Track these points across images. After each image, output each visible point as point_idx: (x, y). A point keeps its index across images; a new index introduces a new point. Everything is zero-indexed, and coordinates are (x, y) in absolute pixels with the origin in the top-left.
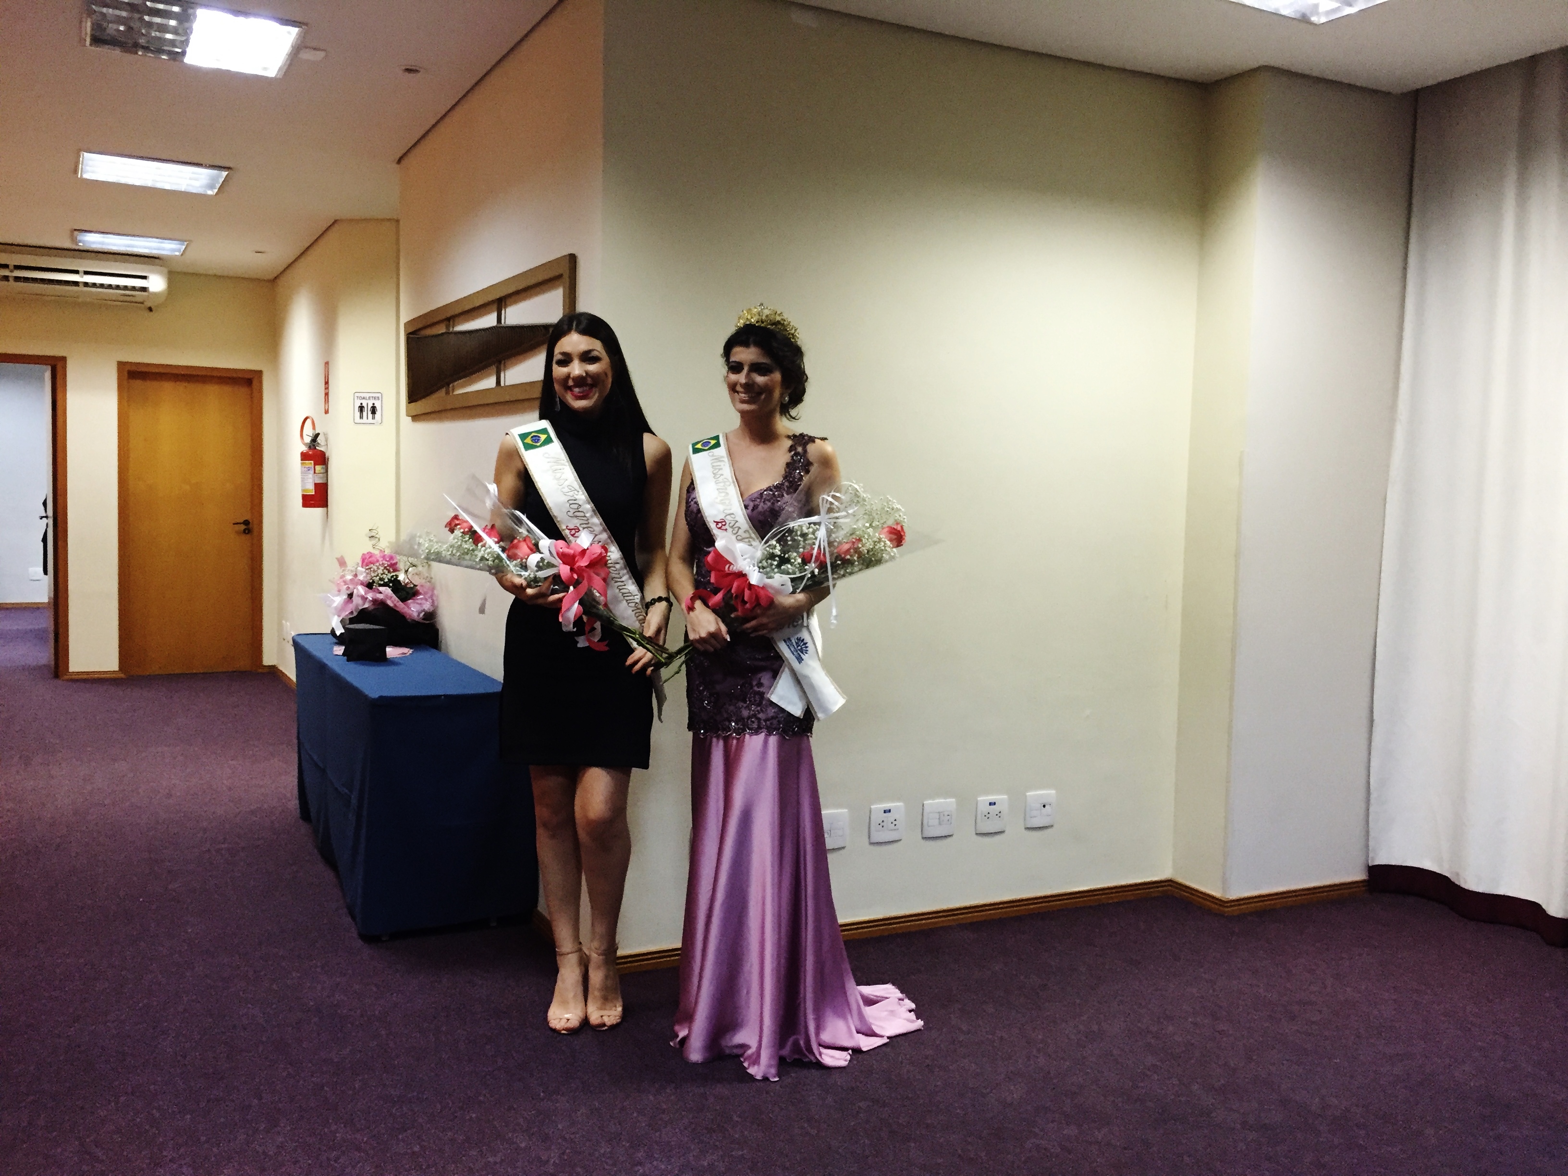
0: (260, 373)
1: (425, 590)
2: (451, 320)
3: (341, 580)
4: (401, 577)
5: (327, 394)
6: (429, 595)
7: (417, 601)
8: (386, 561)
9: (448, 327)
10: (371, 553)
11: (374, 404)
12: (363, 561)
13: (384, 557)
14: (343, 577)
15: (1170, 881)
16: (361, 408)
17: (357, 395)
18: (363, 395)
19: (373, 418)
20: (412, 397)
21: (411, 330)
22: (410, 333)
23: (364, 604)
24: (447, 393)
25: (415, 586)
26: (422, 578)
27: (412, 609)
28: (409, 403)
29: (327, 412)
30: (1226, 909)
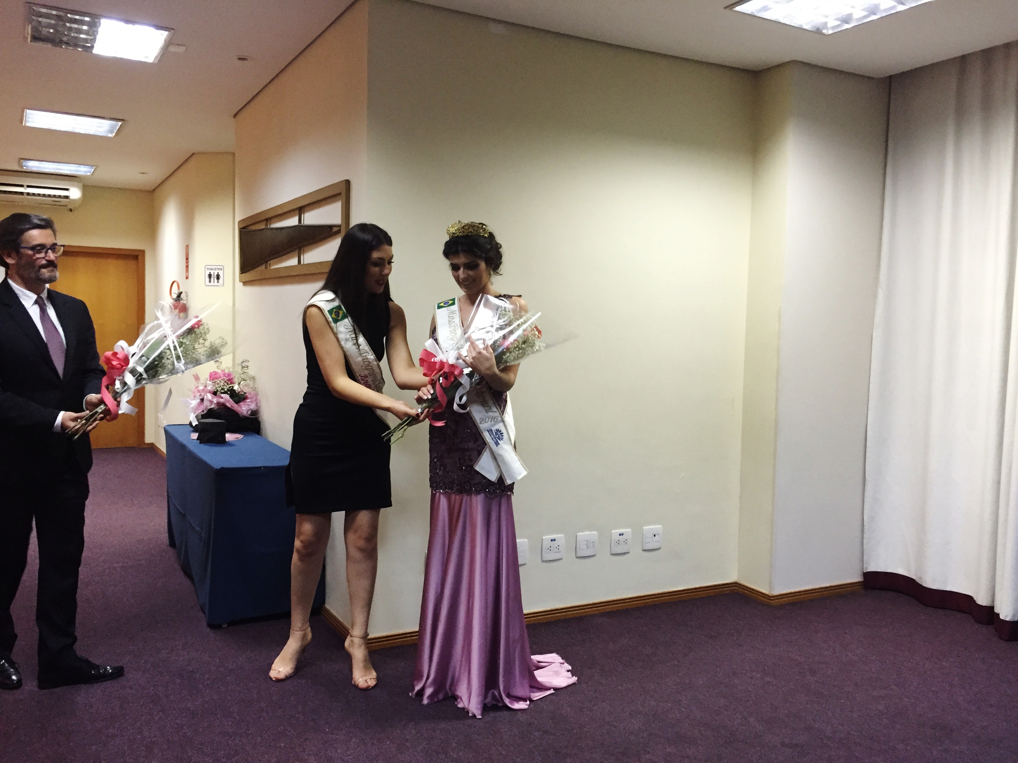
0: (143, 252)
1: (252, 396)
2: (268, 220)
3: (196, 390)
4: (236, 387)
5: (187, 267)
6: (254, 399)
7: (246, 403)
8: (226, 377)
9: (266, 225)
10: (215, 371)
11: (218, 273)
12: (211, 377)
13: (224, 375)
14: (197, 387)
15: (736, 583)
16: (210, 276)
17: (207, 267)
18: (211, 267)
19: (218, 282)
20: (243, 270)
21: (242, 226)
22: (240, 229)
23: (211, 405)
24: (266, 268)
25: (245, 393)
26: (250, 388)
27: (243, 408)
28: (241, 273)
29: (187, 278)
30: (772, 601)
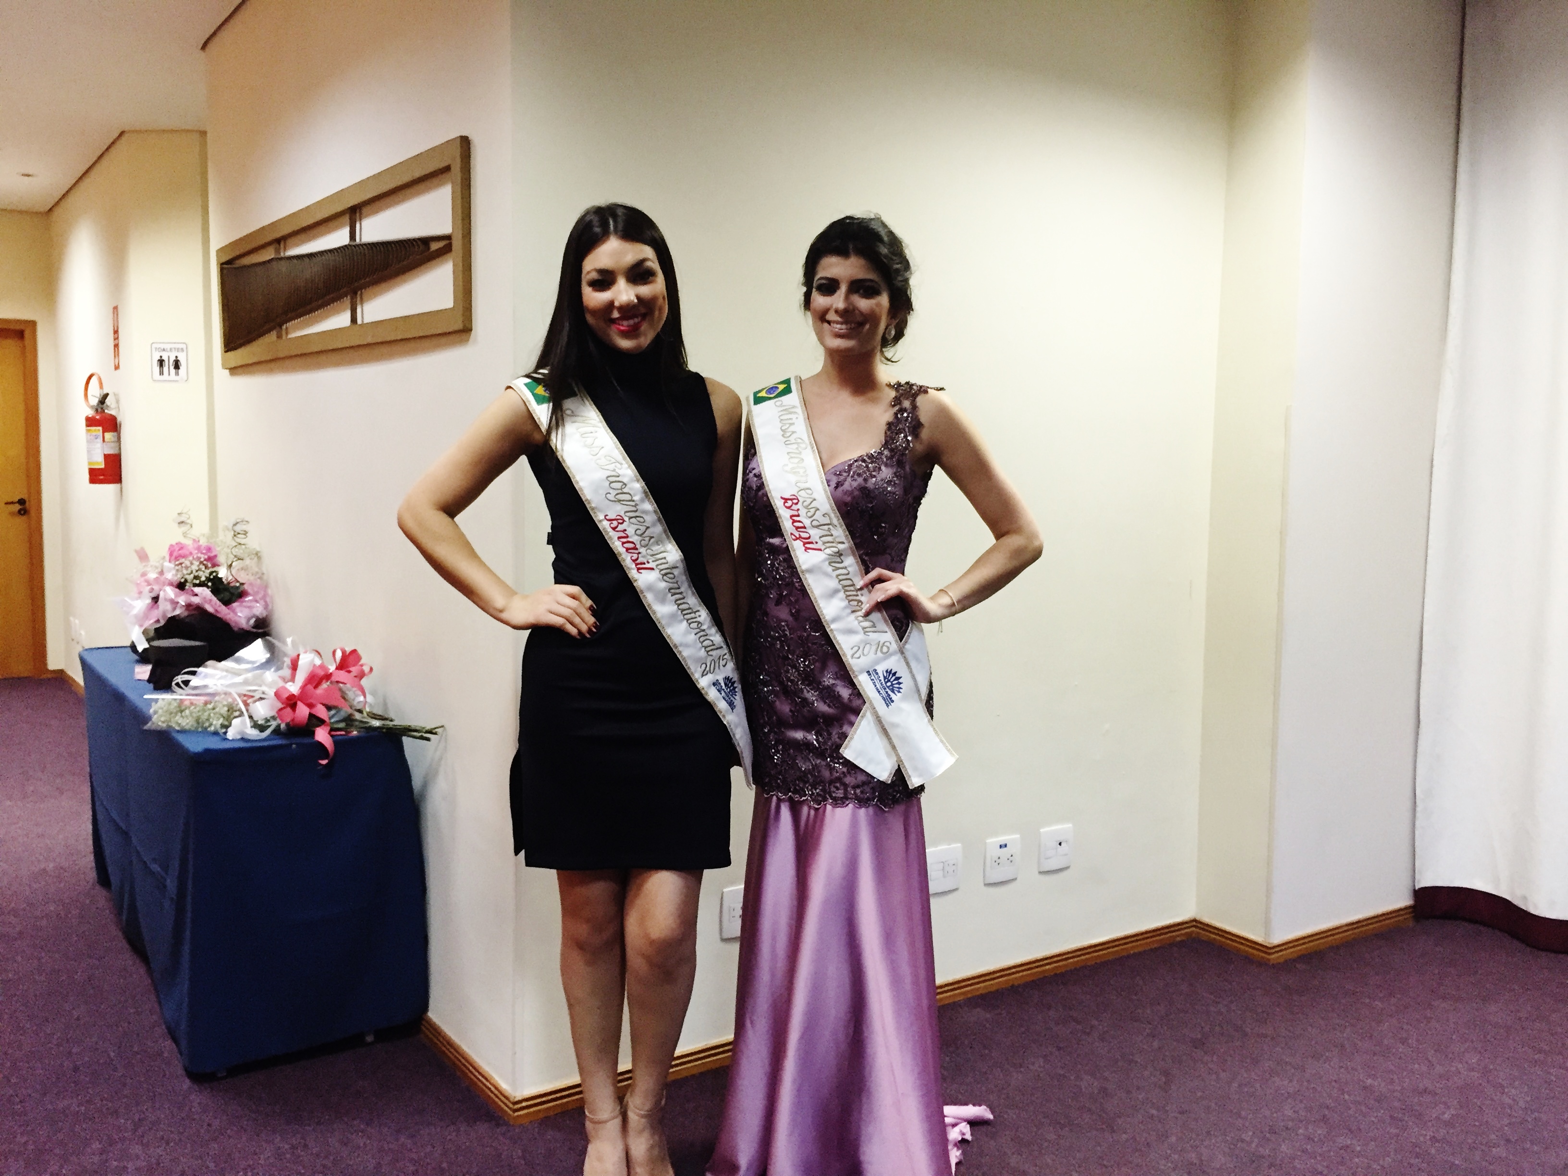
0: (33, 324)
1: (256, 589)
2: (280, 241)
3: (142, 579)
4: (223, 573)
5: (116, 346)
6: (260, 596)
7: (244, 604)
8: (203, 554)
9: (278, 251)
10: (181, 544)
11: (176, 357)
12: (171, 555)
13: (199, 549)
14: (144, 574)
16: (161, 362)
17: (154, 346)
18: (162, 346)
19: (177, 374)
20: (232, 342)
21: (224, 260)
22: (222, 264)
23: (174, 609)
24: (279, 337)
25: (243, 584)
26: (250, 575)
27: (239, 614)
28: (226, 352)
29: (117, 368)
